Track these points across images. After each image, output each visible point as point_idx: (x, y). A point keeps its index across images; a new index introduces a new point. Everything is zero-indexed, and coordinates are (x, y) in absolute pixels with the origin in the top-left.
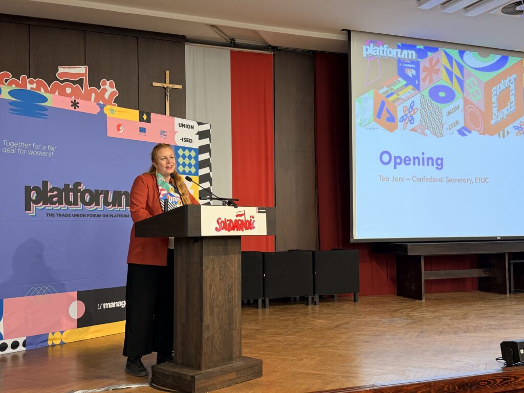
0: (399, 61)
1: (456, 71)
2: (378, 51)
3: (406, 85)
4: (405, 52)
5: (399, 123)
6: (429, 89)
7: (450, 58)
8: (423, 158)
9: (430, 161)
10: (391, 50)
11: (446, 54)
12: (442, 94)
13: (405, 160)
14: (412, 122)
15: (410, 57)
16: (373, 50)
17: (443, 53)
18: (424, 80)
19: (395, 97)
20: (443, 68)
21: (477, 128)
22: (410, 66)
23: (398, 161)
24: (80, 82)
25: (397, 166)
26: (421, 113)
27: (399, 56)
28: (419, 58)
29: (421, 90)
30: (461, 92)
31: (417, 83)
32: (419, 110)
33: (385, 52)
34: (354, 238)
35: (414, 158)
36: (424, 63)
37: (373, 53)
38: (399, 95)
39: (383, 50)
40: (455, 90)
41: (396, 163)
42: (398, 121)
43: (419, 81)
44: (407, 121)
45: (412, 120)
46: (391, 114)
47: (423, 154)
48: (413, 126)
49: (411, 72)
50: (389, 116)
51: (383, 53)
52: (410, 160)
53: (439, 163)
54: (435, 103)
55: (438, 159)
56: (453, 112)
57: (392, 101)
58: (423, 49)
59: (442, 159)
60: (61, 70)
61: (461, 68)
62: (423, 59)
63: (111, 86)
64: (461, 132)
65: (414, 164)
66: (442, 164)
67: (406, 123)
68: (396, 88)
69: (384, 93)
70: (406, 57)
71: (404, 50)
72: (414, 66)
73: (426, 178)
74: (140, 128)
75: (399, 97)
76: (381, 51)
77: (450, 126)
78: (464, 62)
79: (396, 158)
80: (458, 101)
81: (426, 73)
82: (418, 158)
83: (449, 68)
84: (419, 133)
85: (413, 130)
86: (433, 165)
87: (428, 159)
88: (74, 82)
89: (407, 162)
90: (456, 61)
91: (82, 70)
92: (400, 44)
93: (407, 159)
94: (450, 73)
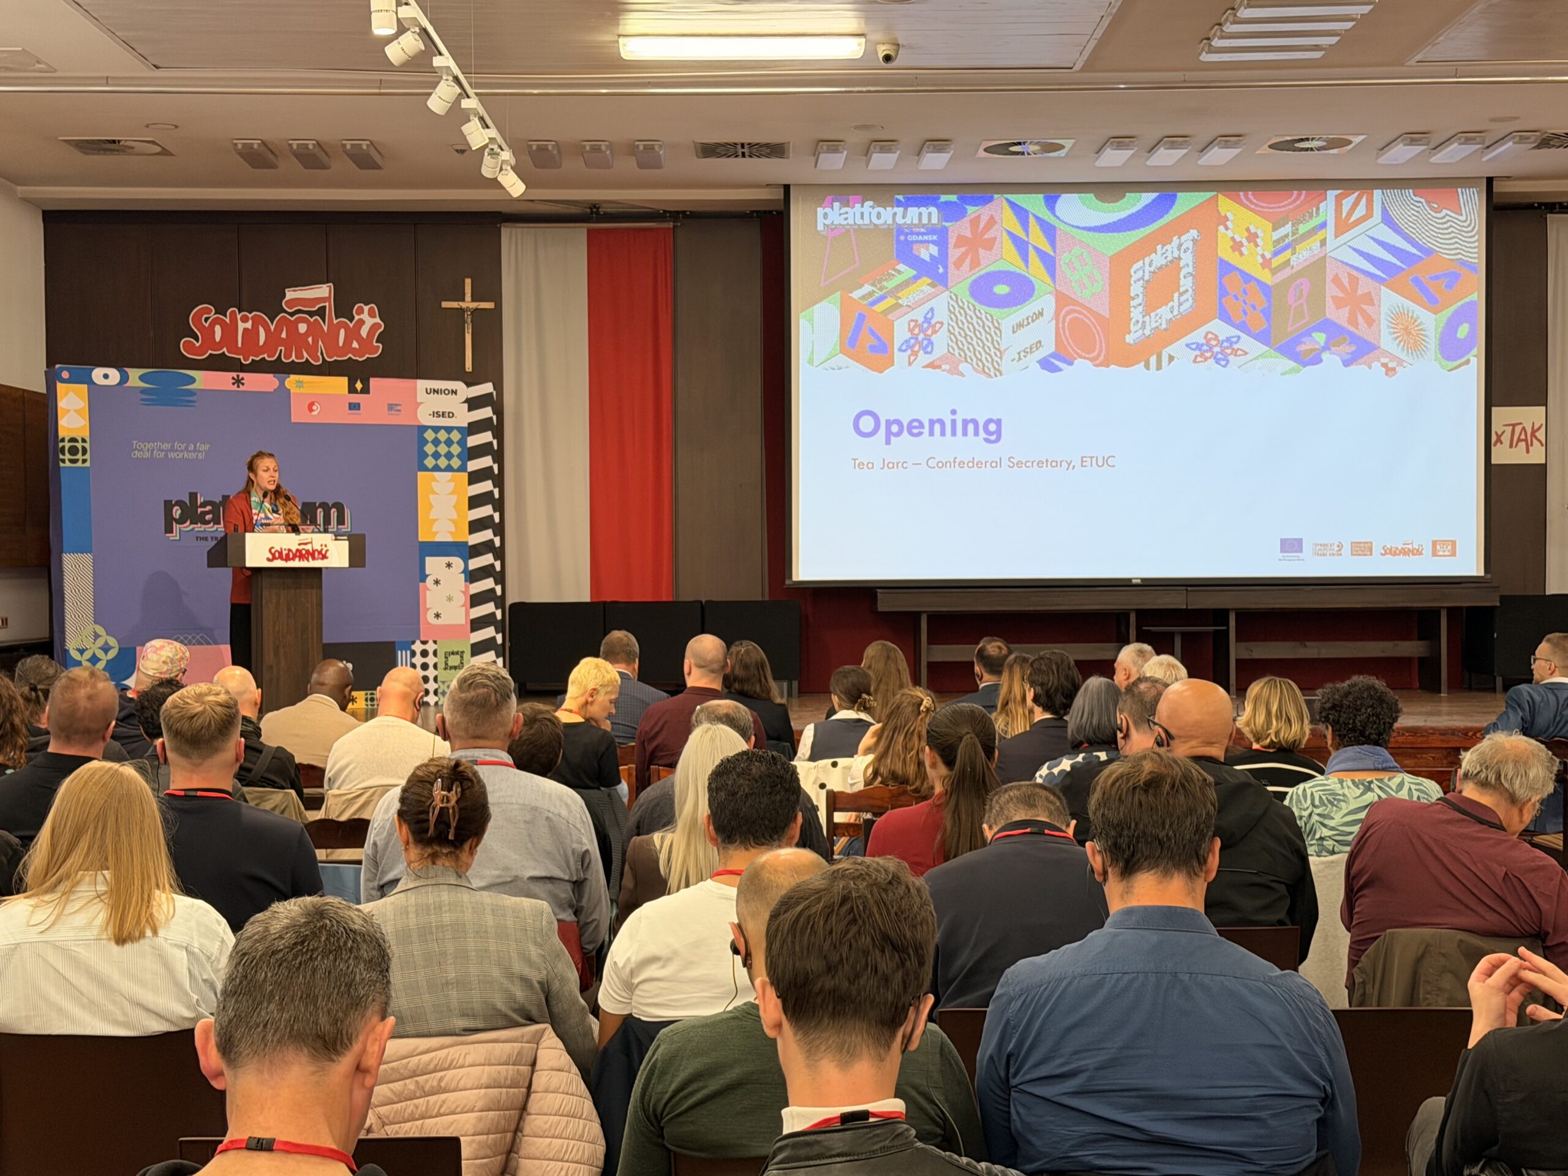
0: (900, 230)
1: (1037, 238)
2: (850, 216)
3: (916, 278)
4: (913, 211)
5: (897, 353)
6: (970, 280)
7: (1021, 214)
8: (954, 422)
9: (971, 427)
10: (881, 209)
11: (1013, 205)
12: (1002, 289)
13: (910, 427)
14: (929, 349)
15: (925, 221)
16: (840, 214)
17: (1005, 204)
18: (958, 264)
19: (890, 302)
20: (1005, 235)
21: (1088, 353)
22: (926, 238)
23: (893, 429)
24: (321, 312)
25: (893, 438)
26: (949, 330)
27: (900, 220)
28: (946, 221)
29: (950, 284)
30: (1048, 280)
31: (941, 270)
32: (945, 326)
33: (866, 216)
34: (795, 578)
35: (932, 423)
36: (959, 229)
37: (839, 220)
38: (900, 298)
39: (862, 214)
40: (1033, 279)
41: (889, 434)
42: (896, 347)
43: (946, 267)
44: (916, 348)
45: (928, 346)
46: (878, 338)
47: (954, 412)
48: (929, 359)
49: (927, 249)
50: (875, 342)
51: (862, 217)
52: (921, 426)
53: (993, 431)
54: (984, 309)
55: (990, 421)
56: (1029, 324)
57: (881, 313)
58: (955, 202)
59: (998, 422)
60: (291, 294)
61: (1049, 231)
62: (957, 220)
63: (371, 314)
64: (1047, 365)
65: (931, 433)
66: (998, 432)
67: (916, 354)
68: (890, 285)
69: (863, 297)
70: (916, 221)
71: (910, 209)
72: (935, 238)
73: (958, 461)
74: (350, 404)
75: (900, 301)
76: (858, 216)
77: (1019, 353)
78: (1058, 218)
79: (889, 423)
80: (1044, 301)
81: (963, 250)
82: (941, 422)
83: (1021, 234)
84: (943, 371)
85: (932, 365)
86: (976, 433)
87: (965, 423)
88: (311, 314)
89: (915, 431)
90: (1037, 218)
91: (323, 291)
92: (900, 197)
93: (915, 424)
94: (1021, 246)
